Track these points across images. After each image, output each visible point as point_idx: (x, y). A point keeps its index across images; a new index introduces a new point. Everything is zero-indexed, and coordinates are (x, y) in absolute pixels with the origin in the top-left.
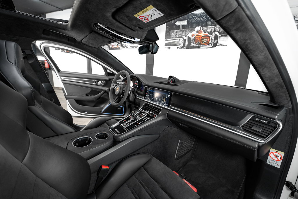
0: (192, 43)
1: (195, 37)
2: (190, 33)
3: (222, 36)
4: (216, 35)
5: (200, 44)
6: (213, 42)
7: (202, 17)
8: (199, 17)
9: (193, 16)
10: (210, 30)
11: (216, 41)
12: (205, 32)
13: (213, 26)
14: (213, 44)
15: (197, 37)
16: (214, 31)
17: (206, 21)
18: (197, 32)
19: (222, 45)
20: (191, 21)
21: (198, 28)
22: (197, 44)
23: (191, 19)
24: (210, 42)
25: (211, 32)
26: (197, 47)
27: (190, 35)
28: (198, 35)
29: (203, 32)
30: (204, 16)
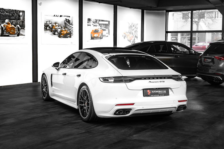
0: (5, 32)
1: (6, 28)
2: (2, 24)
3: (21, 28)
4: (18, 27)
5: (9, 33)
6: (17, 33)
7: (9, 13)
8: (7, 12)
9: (3, 11)
10: (14, 23)
11: (19, 32)
12: (12, 25)
13: (16, 21)
14: (17, 34)
15: (7, 28)
16: (17, 24)
17: (11, 16)
18: (7, 23)
19: (23, 35)
20: (2, 14)
21: (7, 21)
22: (8, 33)
23: (2, 12)
24: (16, 32)
25: (15, 24)
26: (8, 36)
27: (2, 25)
28: (8, 26)
29: (11, 24)
30: (10, 12)
